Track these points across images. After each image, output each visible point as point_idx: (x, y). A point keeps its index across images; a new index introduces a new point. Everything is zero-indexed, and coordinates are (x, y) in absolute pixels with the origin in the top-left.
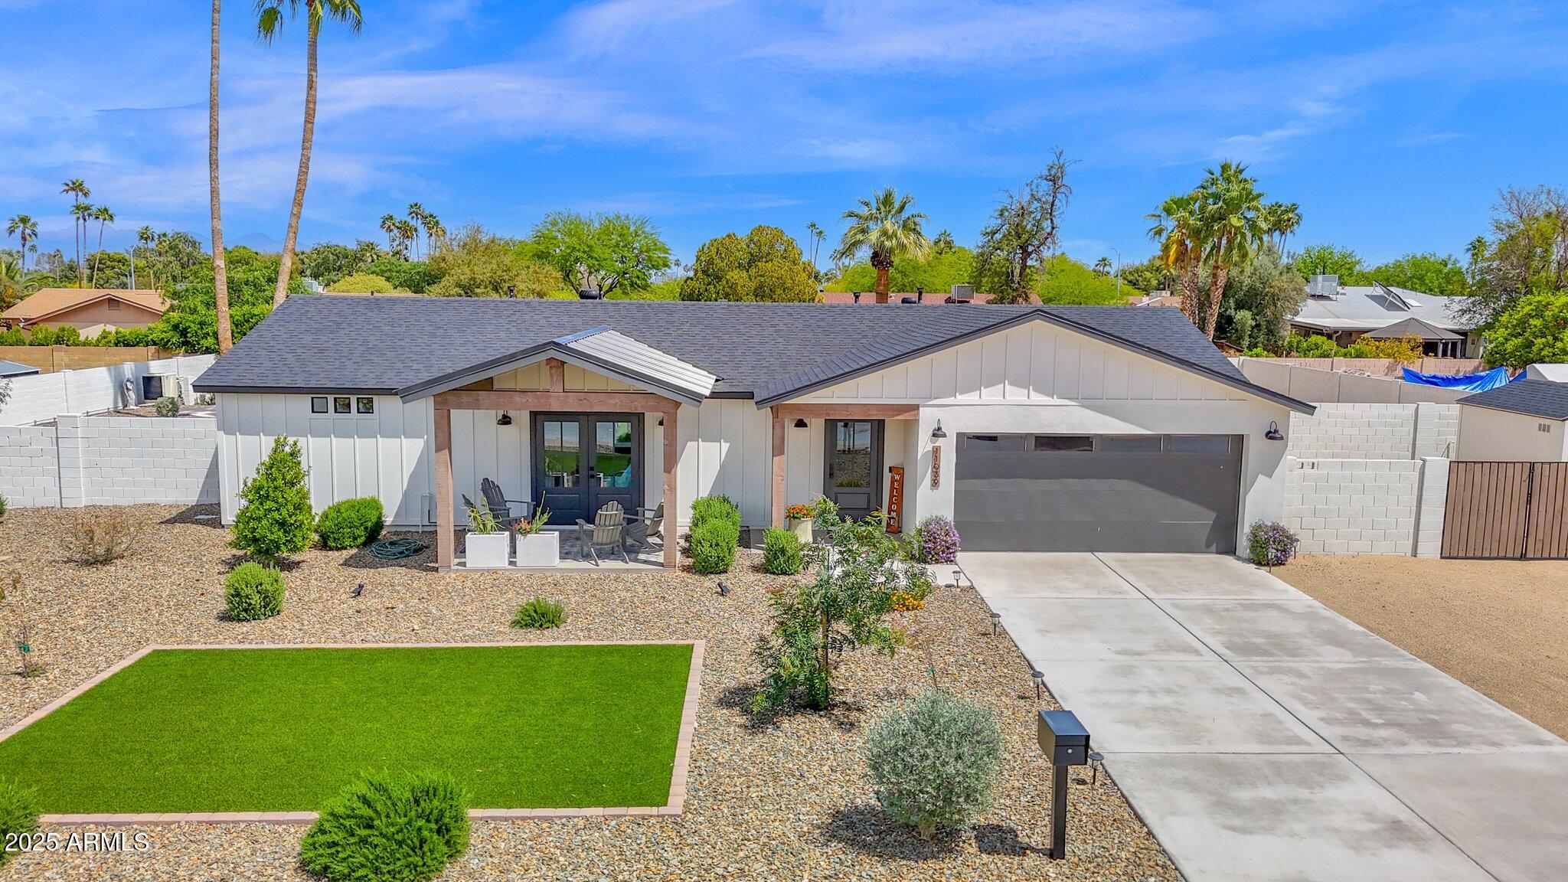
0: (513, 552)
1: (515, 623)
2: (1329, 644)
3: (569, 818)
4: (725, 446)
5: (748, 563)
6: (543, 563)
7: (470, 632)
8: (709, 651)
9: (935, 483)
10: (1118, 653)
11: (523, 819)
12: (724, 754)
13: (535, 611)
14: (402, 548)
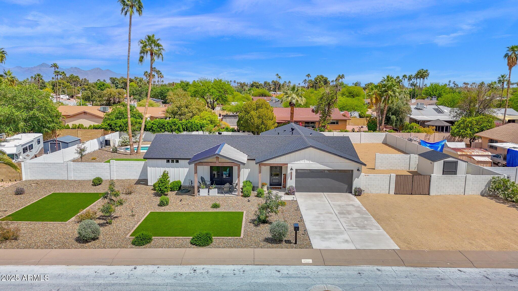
0: (209, 192)
1: (211, 207)
2: (357, 212)
3: (226, 238)
4: (249, 170)
5: (254, 195)
6: (215, 195)
7: (204, 209)
8: (246, 213)
9: (291, 179)
10: (318, 214)
11: (220, 238)
12: (249, 230)
13: (215, 205)
14: (186, 191)
